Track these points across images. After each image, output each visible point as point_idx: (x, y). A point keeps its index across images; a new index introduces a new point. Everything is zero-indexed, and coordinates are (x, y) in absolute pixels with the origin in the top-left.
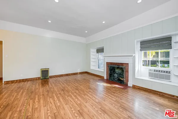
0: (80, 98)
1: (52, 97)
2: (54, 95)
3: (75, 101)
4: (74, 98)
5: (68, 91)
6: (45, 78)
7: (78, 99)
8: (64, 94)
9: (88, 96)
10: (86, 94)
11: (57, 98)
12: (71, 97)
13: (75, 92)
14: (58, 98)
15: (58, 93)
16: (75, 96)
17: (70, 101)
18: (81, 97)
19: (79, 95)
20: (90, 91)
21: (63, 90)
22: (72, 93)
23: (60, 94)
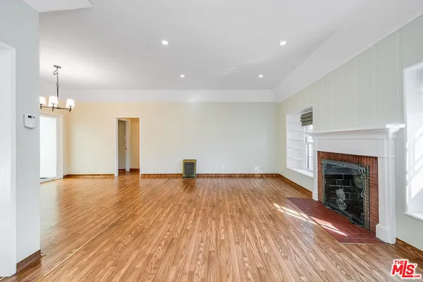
0: (271, 242)
1: (217, 220)
2: (221, 216)
3: (258, 242)
4: (258, 235)
5: (250, 216)
6: (189, 177)
7: (266, 240)
8: (240, 219)
9: (296, 243)
10: (293, 237)
11: (224, 223)
12: (253, 231)
13: (265, 224)
14: (226, 224)
15: (229, 214)
16: (262, 232)
17: (248, 239)
18: (276, 238)
19: (272, 233)
20: (305, 233)
21: (240, 211)
22: (256, 223)
23: (232, 216)
